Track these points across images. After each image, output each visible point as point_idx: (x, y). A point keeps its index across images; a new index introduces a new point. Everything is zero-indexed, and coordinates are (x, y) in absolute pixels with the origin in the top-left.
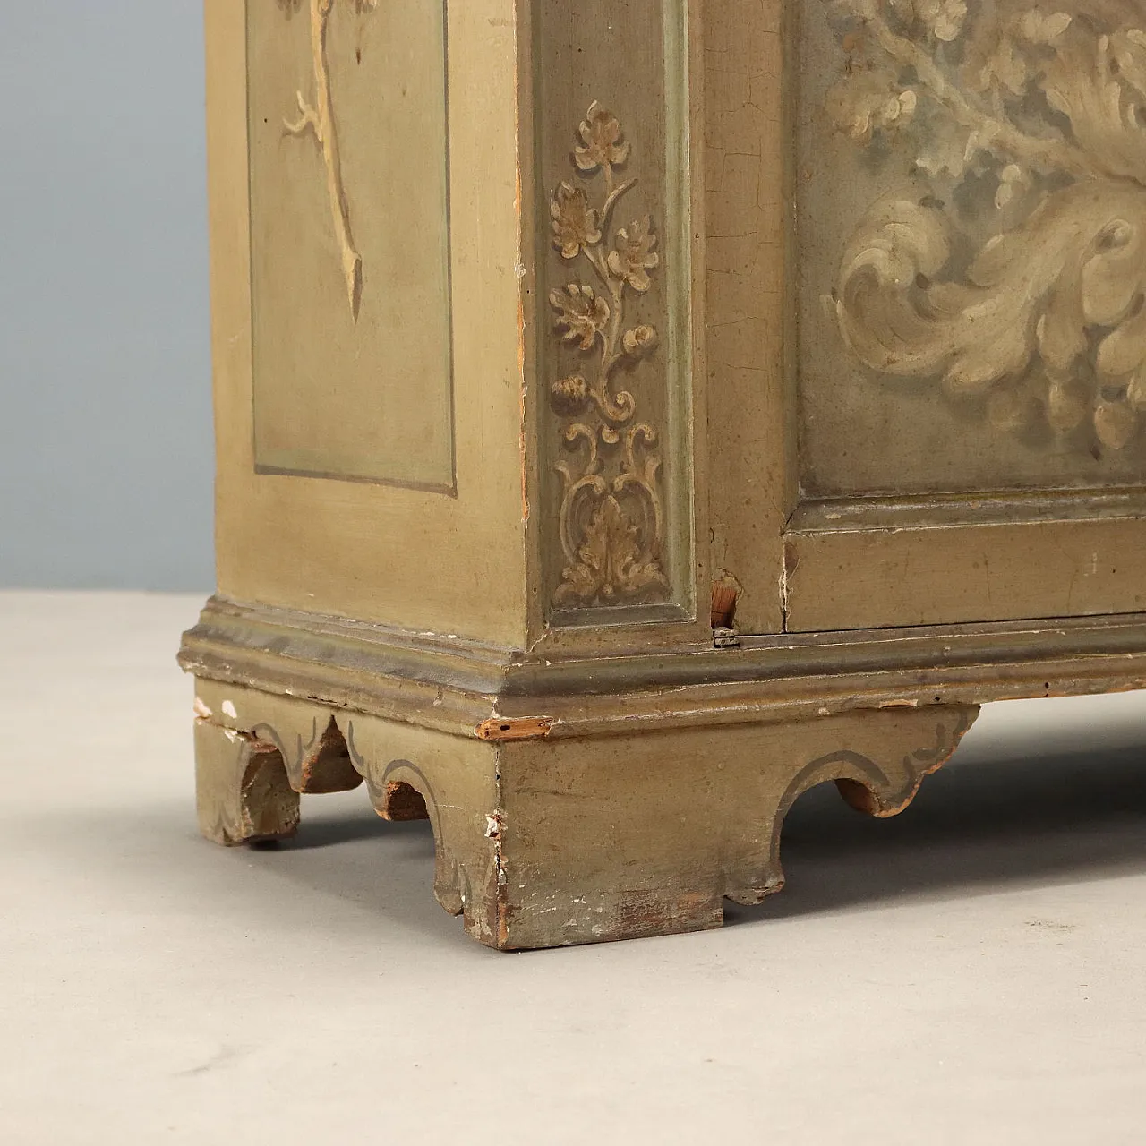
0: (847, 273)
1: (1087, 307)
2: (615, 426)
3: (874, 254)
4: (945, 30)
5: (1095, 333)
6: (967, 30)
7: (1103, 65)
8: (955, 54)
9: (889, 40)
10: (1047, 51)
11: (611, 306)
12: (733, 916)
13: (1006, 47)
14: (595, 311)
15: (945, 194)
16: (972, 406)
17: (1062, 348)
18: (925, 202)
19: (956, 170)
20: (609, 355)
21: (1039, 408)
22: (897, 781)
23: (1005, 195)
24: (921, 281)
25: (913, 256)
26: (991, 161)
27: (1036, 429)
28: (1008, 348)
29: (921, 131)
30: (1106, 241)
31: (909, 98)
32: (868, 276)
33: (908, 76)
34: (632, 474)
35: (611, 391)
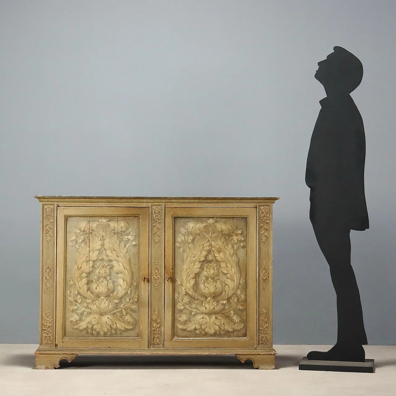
0: (70, 320)
1: (92, 323)
2: (48, 331)
3: (73, 319)
4: (79, 302)
5: (93, 325)
6: (81, 301)
7: (94, 304)
8: (80, 303)
9: (74, 302)
10: (89, 303)
11: (48, 323)
12: (55, 368)
13: (85, 303)
14: (47, 323)
15: (79, 314)
16: (81, 331)
17: (90, 326)
18: (77, 315)
19: (80, 312)
20: (48, 326)
21: (88, 331)
22: (70, 360)
23: (84, 314)
24: (77, 321)
25: (76, 319)
26: (83, 312)
27: (87, 333)
28: (85, 326)
29: (77, 309)
30: (95, 318)
31: (76, 307)
32: (72, 320)
33: (76, 305)
34: (49, 335)
35: (48, 329)
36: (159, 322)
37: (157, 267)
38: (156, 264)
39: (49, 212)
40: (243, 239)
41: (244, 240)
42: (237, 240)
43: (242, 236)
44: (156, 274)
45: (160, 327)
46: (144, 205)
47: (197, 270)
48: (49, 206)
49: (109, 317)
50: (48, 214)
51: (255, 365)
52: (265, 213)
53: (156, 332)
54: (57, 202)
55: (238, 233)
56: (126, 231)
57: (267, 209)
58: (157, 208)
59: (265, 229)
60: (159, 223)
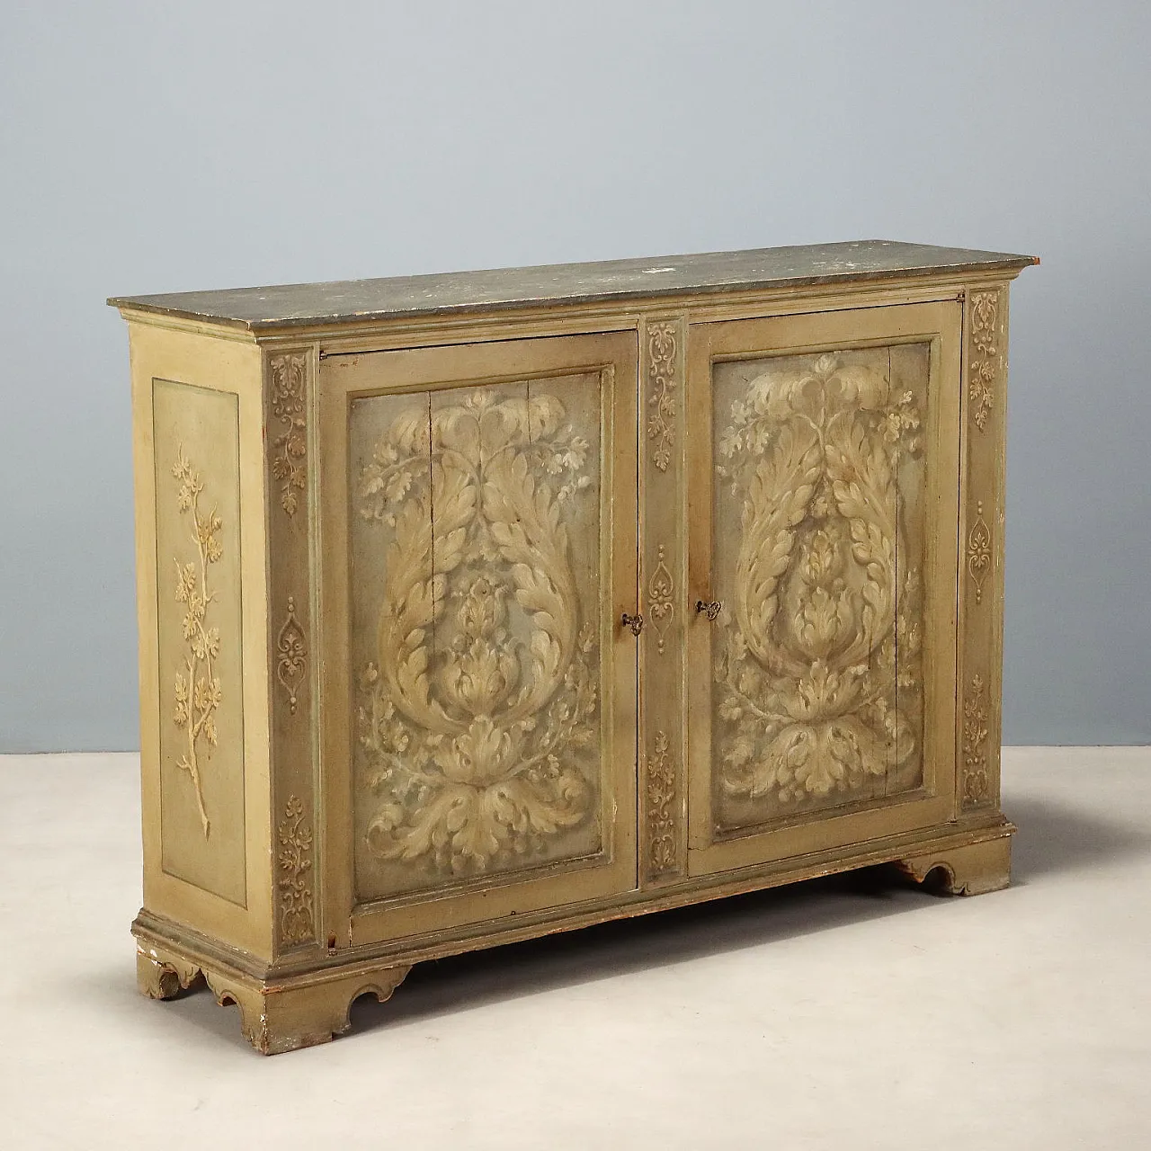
0: (370, 830)
1: (449, 827)
2: (299, 892)
3: (379, 822)
4: (401, 748)
5: (451, 834)
6: (409, 746)
7: (454, 747)
8: (405, 754)
9: (384, 755)
10: (435, 747)
11: (297, 855)
12: (335, 1037)
13: (422, 749)
14: (292, 858)
15: (401, 799)
16: (411, 864)
17: (440, 840)
18: (395, 803)
19: (405, 791)
20: (297, 870)
21: (433, 861)
22: (386, 990)
23: (421, 796)
24: (394, 828)
25: (391, 820)
26: (416, 786)
27: (432, 868)
28: (423, 844)
29: (394, 781)
30: (455, 804)
31: (390, 772)
32: (377, 829)
33: (389, 765)
34: (304, 906)
35: (297, 882)
36: (670, 782)
37: (662, 568)
38: (661, 555)
39: (290, 386)
40: (915, 424)
41: (919, 426)
42: (900, 430)
43: (915, 412)
44: (660, 598)
45: (673, 798)
46: (620, 323)
47: (781, 562)
48: (287, 357)
49: (504, 790)
50: (286, 392)
51: (956, 886)
52: (984, 318)
53: (662, 823)
54: (322, 339)
55: (903, 404)
56: (556, 434)
57: (990, 301)
58: (662, 330)
59: (983, 377)
60: (670, 390)
